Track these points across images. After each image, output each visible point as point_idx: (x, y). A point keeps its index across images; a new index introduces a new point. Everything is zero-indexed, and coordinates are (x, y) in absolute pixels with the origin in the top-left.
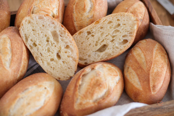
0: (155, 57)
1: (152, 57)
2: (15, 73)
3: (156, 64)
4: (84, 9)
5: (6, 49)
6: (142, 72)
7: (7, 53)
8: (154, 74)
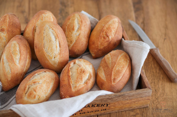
1: (117, 60)
2: (23, 68)
3: (119, 64)
6: (108, 69)
7: (17, 54)
8: (115, 71)
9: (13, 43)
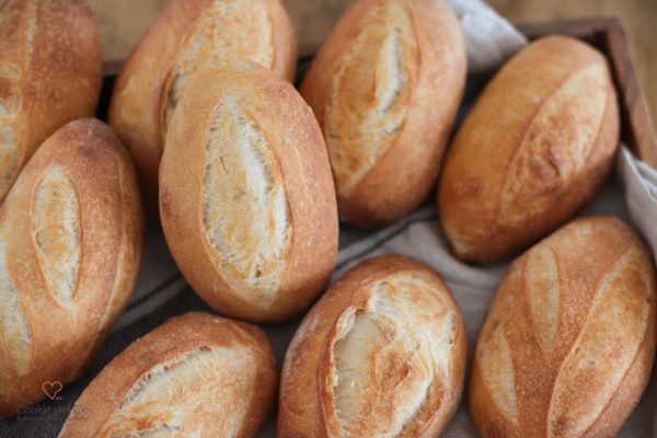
0: (598, 311)
1: (587, 310)
3: (594, 337)
4: (370, 99)
5: (61, 232)
7: (62, 247)
8: (573, 375)
9: (46, 181)
